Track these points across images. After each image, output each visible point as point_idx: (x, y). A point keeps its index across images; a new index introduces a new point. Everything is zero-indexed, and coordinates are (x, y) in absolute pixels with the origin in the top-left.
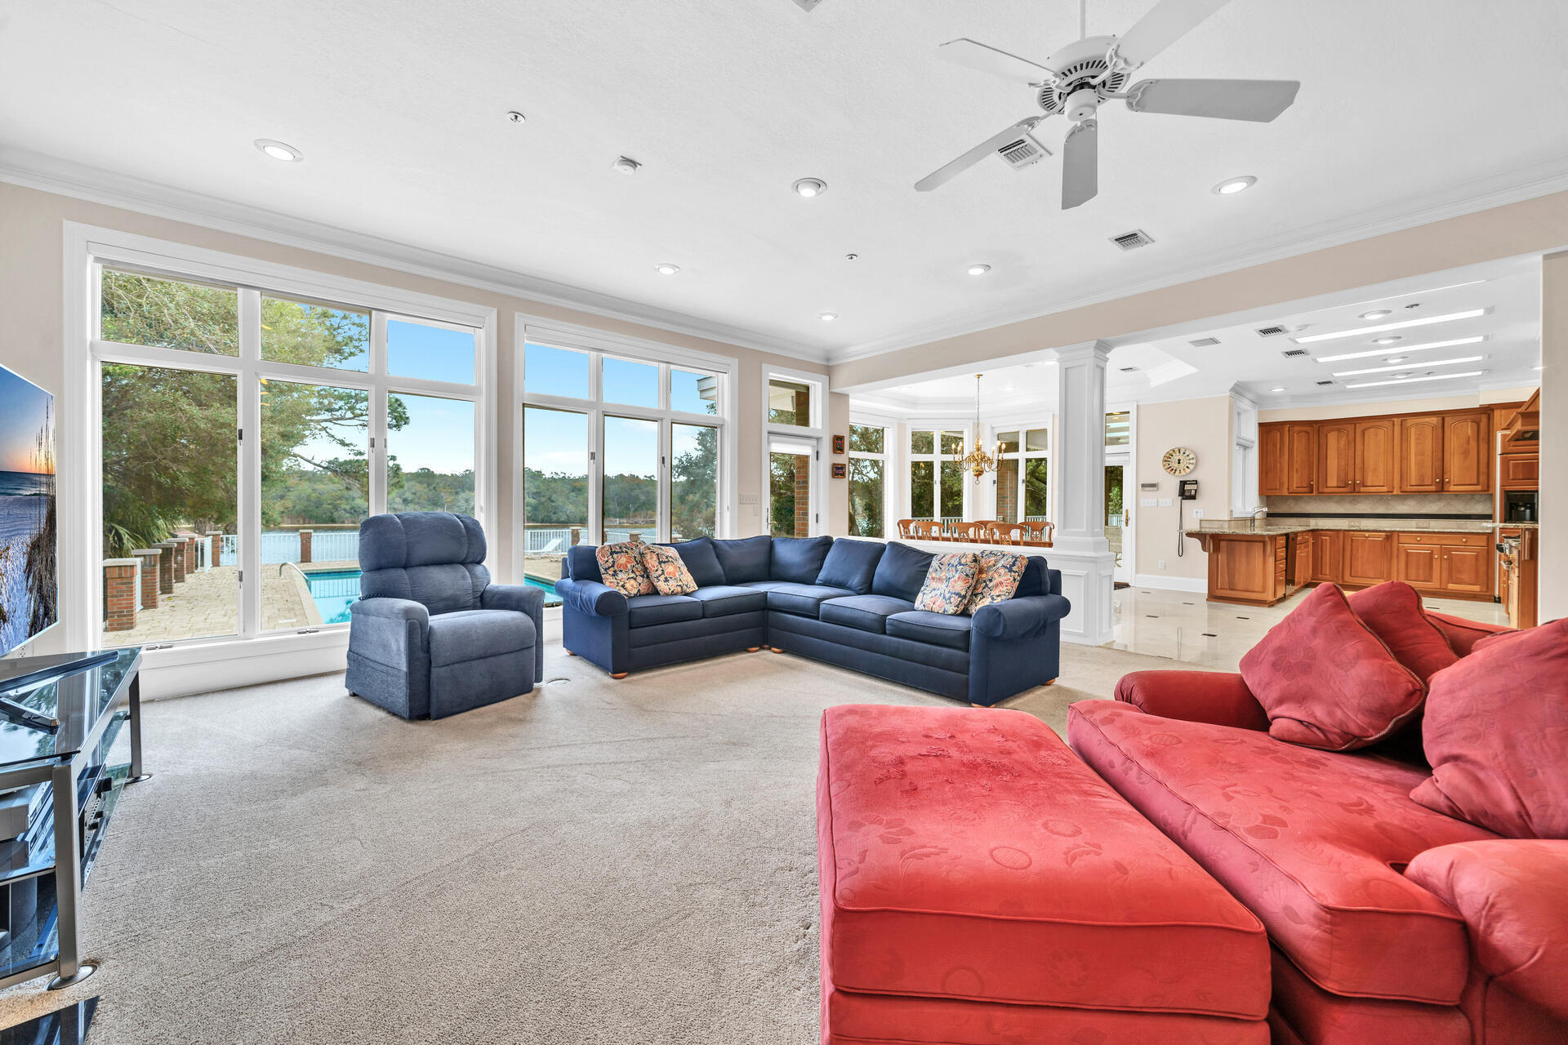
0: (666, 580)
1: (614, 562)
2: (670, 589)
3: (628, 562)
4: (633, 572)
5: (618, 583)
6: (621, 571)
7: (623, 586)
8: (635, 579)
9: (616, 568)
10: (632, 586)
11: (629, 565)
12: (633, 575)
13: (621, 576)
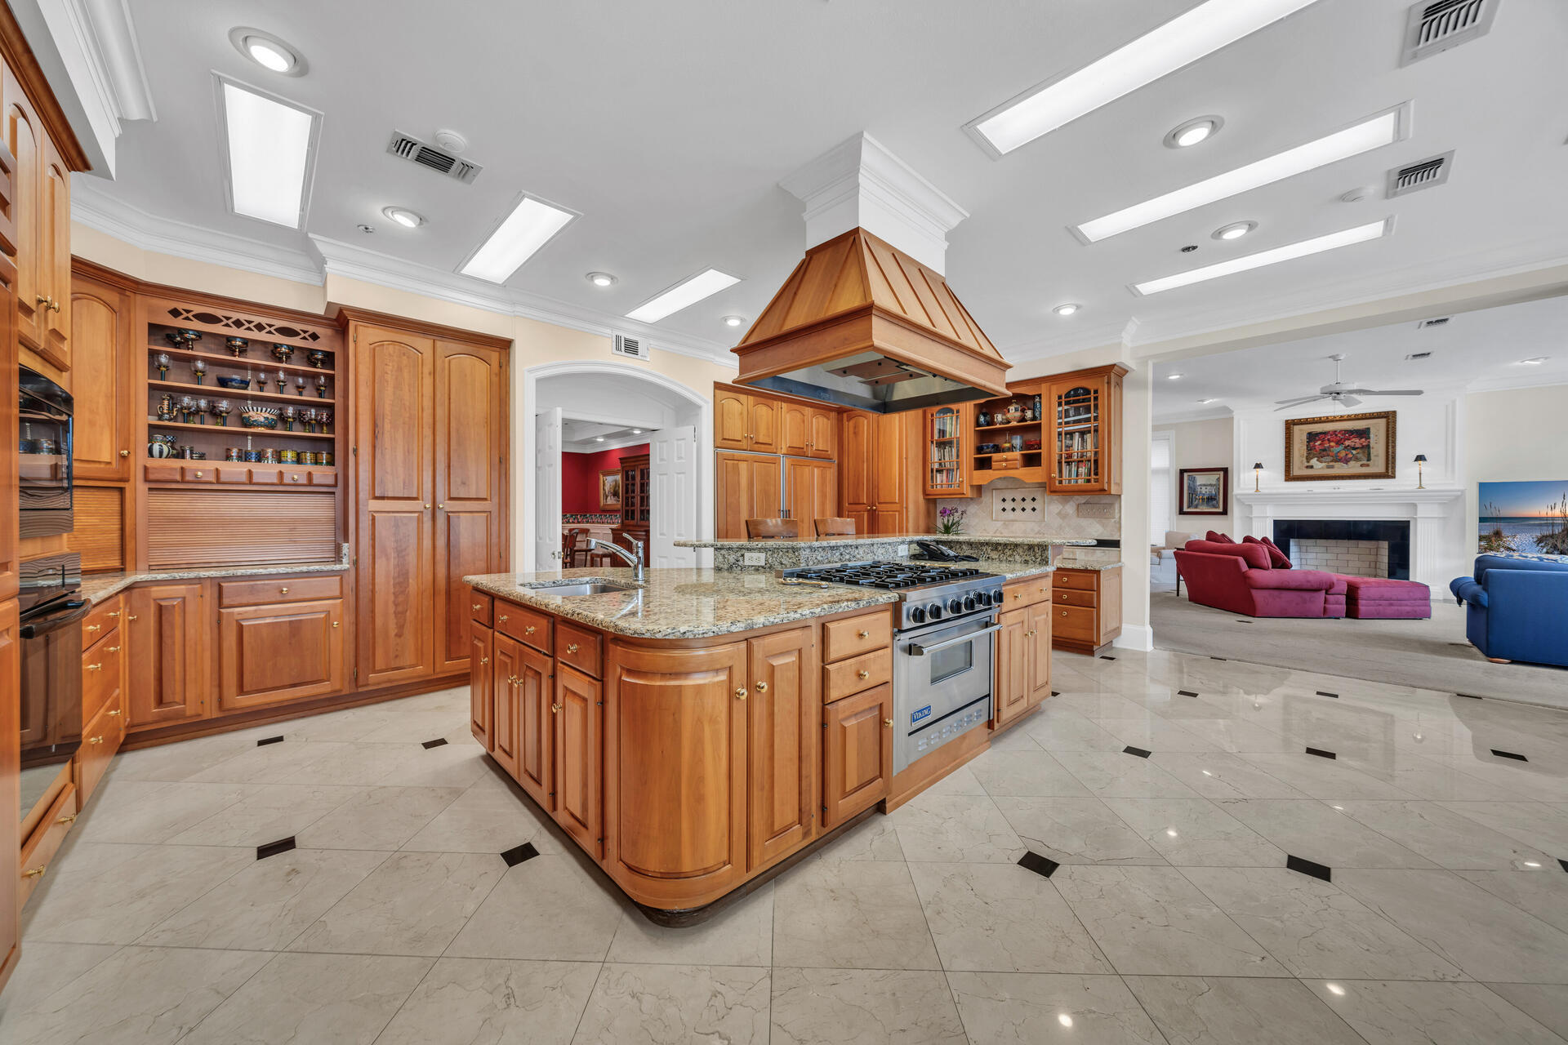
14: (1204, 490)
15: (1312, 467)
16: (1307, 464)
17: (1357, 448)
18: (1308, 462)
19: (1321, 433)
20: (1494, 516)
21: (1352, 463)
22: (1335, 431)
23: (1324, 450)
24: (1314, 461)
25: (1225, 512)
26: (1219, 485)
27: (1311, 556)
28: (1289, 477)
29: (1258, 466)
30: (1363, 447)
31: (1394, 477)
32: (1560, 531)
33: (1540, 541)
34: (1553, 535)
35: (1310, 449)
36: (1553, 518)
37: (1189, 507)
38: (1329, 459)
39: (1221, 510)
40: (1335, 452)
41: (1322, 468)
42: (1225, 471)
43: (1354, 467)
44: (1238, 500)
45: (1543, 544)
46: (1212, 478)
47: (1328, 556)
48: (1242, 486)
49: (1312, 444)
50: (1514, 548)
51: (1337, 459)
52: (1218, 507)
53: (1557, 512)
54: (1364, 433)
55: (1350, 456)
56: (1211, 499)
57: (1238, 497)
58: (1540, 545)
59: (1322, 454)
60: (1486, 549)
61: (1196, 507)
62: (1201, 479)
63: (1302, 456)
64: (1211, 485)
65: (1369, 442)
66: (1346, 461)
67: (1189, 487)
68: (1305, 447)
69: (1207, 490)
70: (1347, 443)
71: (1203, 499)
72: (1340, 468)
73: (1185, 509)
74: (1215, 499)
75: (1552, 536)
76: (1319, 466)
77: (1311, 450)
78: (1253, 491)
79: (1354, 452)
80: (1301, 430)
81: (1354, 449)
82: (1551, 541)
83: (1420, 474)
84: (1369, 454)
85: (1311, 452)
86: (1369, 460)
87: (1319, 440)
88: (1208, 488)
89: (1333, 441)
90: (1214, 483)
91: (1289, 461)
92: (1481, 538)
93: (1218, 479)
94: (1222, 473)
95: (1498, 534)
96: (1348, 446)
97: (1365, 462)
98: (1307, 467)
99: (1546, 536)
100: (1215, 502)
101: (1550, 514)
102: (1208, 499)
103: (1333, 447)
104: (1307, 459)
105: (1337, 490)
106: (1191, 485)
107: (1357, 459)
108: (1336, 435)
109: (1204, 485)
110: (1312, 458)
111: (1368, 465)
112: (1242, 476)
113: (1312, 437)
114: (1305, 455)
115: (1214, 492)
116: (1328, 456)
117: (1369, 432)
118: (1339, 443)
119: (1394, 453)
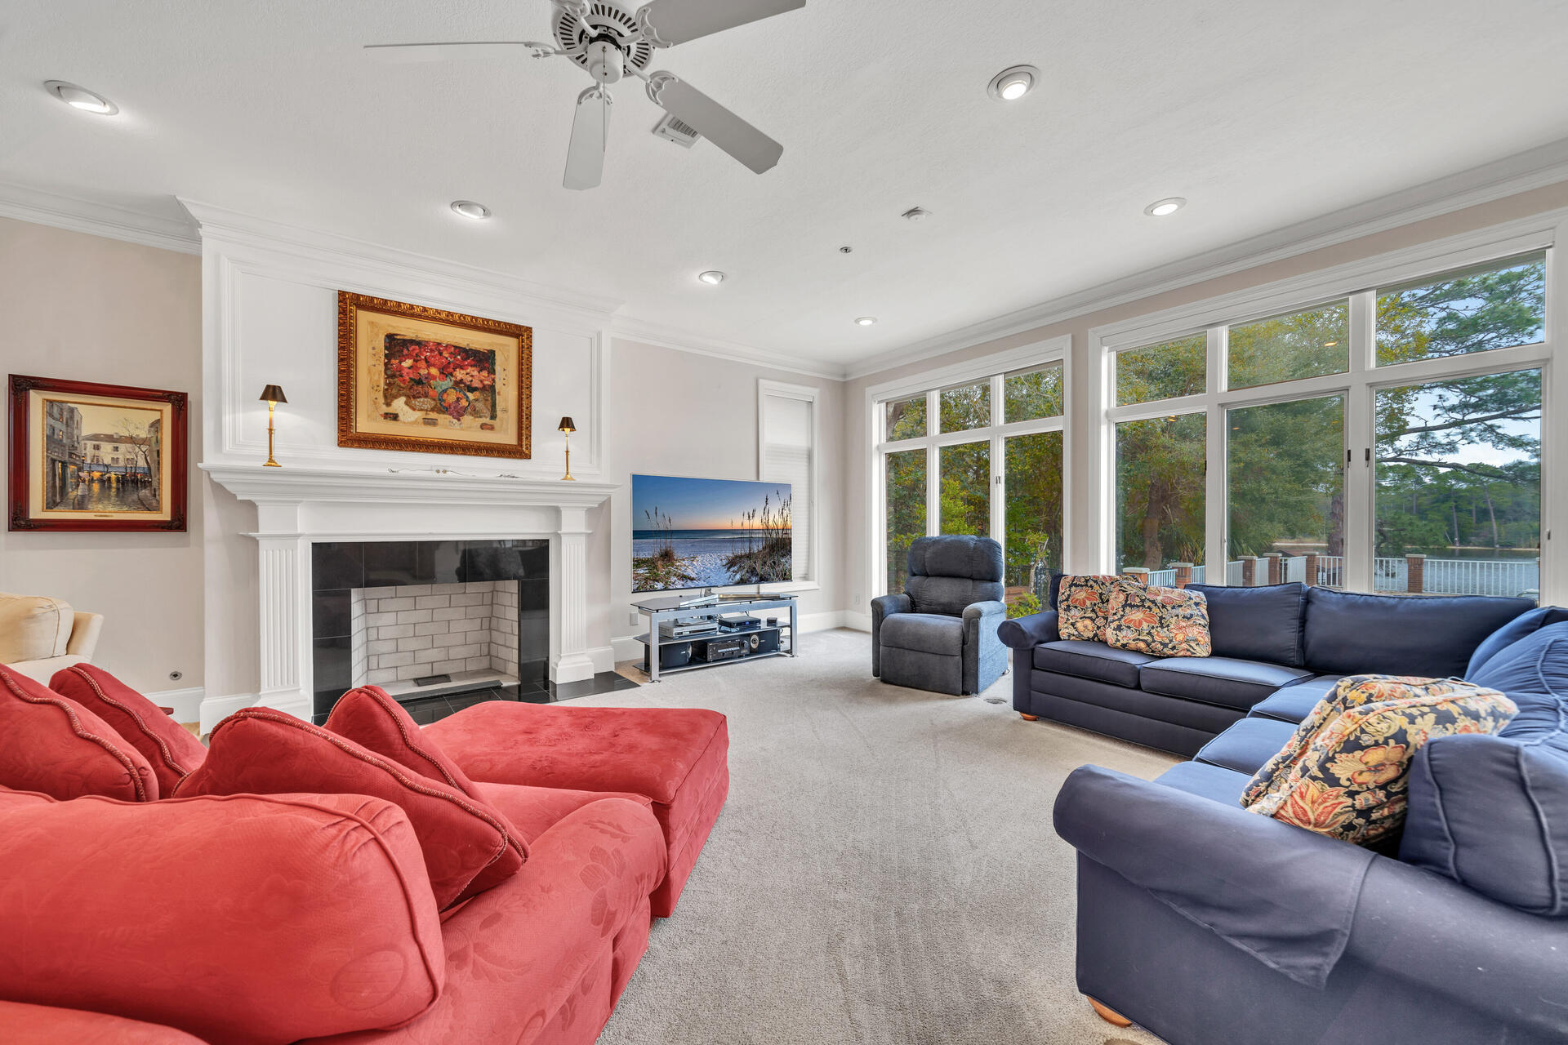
0: (1119, 628)
1: (1069, 595)
2: (1118, 640)
3: (1088, 598)
4: (1093, 611)
5: (1068, 620)
6: (1076, 607)
7: (1073, 624)
8: (1093, 620)
9: (1070, 603)
10: (1086, 627)
11: (1088, 603)
12: (1089, 614)
13: (1073, 612)
14: (107, 453)
15: (395, 417)
16: (385, 409)
17: (475, 389)
18: (388, 404)
19: (412, 342)
20: (662, 528)
21: (467, 419)
22: (439, 344)
23: (419, 382)
24: (399, 405)
25: (179, 523)
26: (158, 442)
27: (388, 619)
28: (348, 437)
29: (273, 393)
30: (484, 389)
31: (528, 457)
32: (761, 548)
33: (731, 563)
34: (750, 554)
35: (392, 374)
36: (751, 531)
37: (51, 505)
38: (428, 403)
39: (165, 515)
40: (439, 390)
41: (415, 422)
42: (179, 402)
43: (467, 430)
44: (218, 488)
45: (735, 568)
46: (138, 420)
47: (421, 615)
48: (228, 446)
49: (395, 362)
50: (693, 575)
51: (443, 408)
52: (158, 508)
53: (756, 523)
54: (484, 360)
55: (464, 403)
56: (132, 483)
57: (215, 477)
58: (732, 569)
59: (416, 388)
60: (647, 579)
61: (80, 505)
62: (94, 418)
63: (374, 388)
64: (132, 440)
65: (494, 380)
66: (458, 414)
67: (51, 440)
68: (382, 368)
69: (119, 455)
70: (459, 374)
71: (104, 482)
72: (448, 429)
73: (37, 510)
74: (146, 484)
75: (749, 556)
76: (410, 419)
77: (393, 376)
78: (259, 464)
79: (471, 396)
80: (372, 323)
81: (472, 389)
82: (747, 563)
83: (567, 452)
84: (494, 405)
85: (395, 385)
86: (493, 417)
87: (408, 356)
88: (122, 447)
89: (434, 365)
90: (143, 434)
91: (349, 392)
92: (638, 563)
93: (156, 425)
94: (167, 408)
95: (667, 556)
96: (461, 381)
97: (487, 420)
98: (386, 416)
99: (741, 557)
100: (144, 493)
101: (747, 525)
102: (123, 481)
103: (434, 378)
104: (385, 397)
105: (441, 475)
106: (59, 435)
107: (476, 413)
108: (441, 353)
109: (110, 438)
110: (396, 397)
111: (492, 428)
112: (227, 419)
113: (395, 346)
114: (382, 386)
115: (142, 463)
116: (426, 395)
117: (494, 358)
118: (445, 372)
119: (529, 408)
